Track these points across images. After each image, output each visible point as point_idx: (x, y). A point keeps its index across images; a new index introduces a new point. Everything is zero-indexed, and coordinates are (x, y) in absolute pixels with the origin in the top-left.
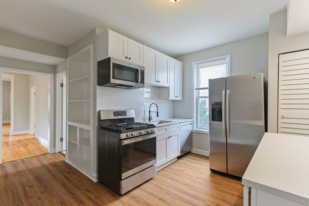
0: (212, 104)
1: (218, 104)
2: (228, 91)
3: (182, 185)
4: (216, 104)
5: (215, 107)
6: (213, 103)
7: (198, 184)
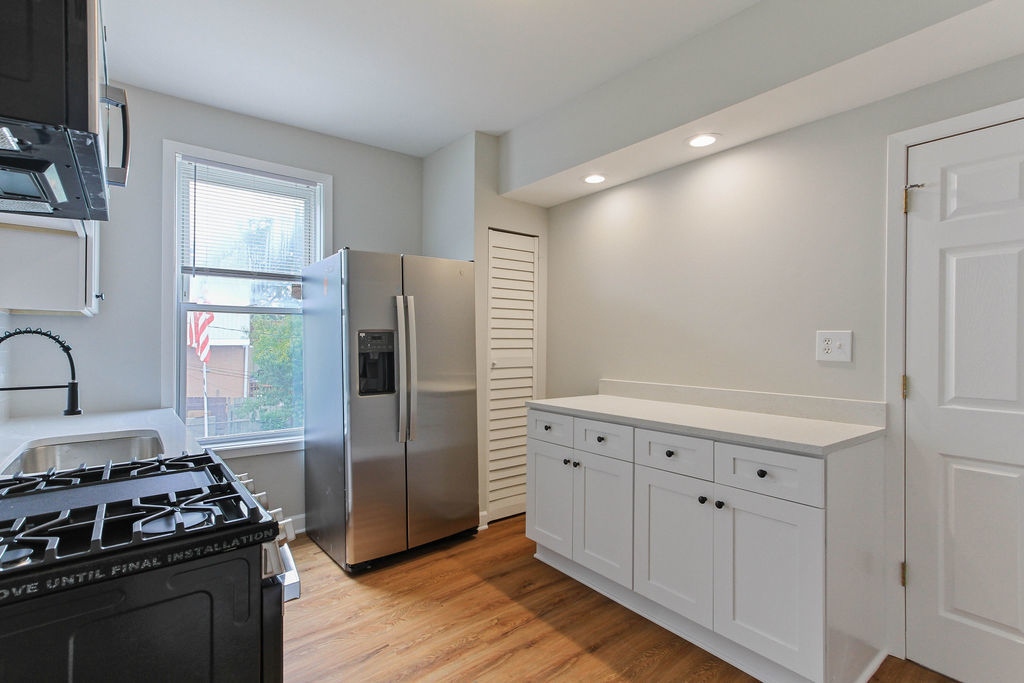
0: (360, 337)
1: (379, 338)
2: (411, 299)
3: (364, 664)
4: (374, 338)
5: (369, 347)
6: (363, 335)
7: (389, 628)
